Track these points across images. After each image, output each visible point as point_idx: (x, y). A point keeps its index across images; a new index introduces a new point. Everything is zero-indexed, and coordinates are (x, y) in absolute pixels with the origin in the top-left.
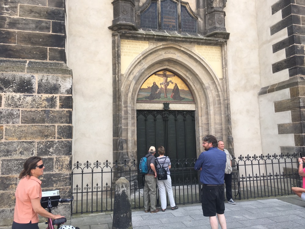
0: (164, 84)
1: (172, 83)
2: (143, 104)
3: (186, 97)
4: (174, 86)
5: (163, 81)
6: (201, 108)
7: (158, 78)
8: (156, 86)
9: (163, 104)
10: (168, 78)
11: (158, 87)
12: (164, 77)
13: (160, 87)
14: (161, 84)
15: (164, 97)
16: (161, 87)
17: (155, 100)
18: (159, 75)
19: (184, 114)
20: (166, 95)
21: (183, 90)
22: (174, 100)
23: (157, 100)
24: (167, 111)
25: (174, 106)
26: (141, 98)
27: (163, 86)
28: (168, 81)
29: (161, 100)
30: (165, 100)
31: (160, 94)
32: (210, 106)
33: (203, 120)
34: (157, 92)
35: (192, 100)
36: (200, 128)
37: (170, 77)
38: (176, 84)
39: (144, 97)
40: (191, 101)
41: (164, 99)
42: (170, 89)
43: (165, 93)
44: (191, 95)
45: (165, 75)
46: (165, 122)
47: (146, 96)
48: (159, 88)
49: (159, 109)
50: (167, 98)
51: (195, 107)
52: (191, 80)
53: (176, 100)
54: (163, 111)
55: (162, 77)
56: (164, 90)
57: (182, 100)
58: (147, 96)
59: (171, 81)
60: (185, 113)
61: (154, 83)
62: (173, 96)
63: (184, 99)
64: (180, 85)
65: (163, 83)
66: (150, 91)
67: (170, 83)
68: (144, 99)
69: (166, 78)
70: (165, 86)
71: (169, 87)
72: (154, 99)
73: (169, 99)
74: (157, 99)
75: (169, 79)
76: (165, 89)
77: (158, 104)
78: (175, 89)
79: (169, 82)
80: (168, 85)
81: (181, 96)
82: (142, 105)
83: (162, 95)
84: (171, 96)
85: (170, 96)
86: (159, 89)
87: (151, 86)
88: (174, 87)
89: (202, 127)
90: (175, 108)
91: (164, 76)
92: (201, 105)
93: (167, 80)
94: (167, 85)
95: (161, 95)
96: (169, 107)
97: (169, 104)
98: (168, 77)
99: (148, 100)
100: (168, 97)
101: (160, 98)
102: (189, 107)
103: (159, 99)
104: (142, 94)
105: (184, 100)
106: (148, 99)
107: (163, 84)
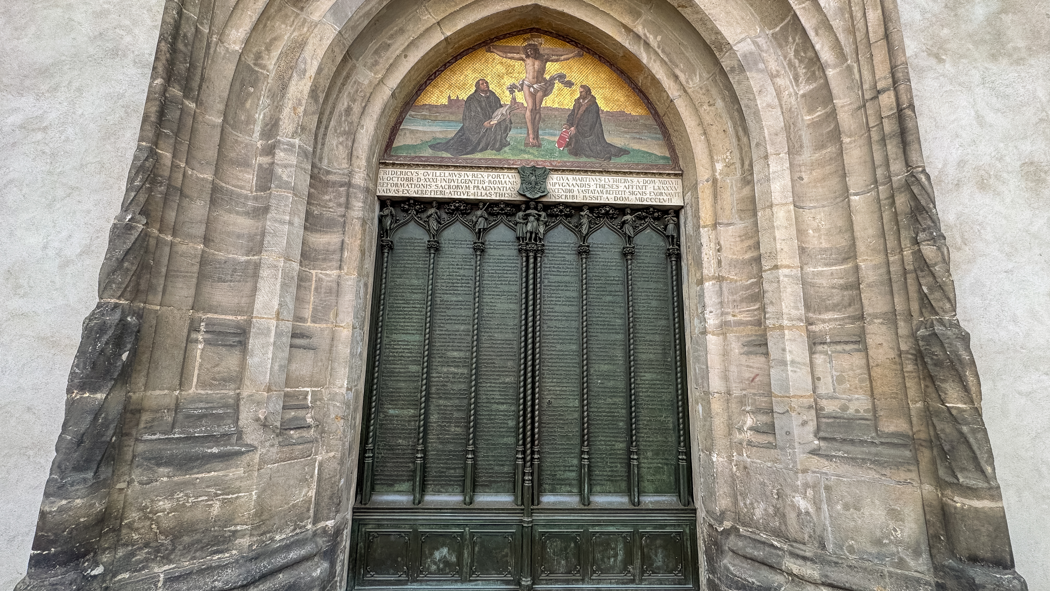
0: (529, 87)
1: (569, 84)
2: (421, 172)
3: (635, 146)
4: (577, 95)
5: (523, 76)
6: (715, 181)
7: (501, 63)
8: (488, 97)
9: (517, 175)
10: (548, 64)
11: (498, 100)
12: (529, 61)
13: (509, 103)
14: (512, 89)
15: (526, 145)
16: (514, 99)
17: (479, 155)
18: (506, 51)
19: (624, 223)
20: (537, 137)
21: (622, 113)
22: (572, 159)
23: (490, 154)
24: (536, 208)
25: (571, 182)
26: (414, 147)
27: (520, 97)
28: (547, 77)
29: (507, 154)
30: (526, 156)
31: (507, 130)
32: (766, 157)
33: (722, 243)
34: (494, 122)
35: (664, 158)
36: (708, 285)
37: (557, 61)
38: (586, 91)
39: (424, 143)
40: (662, 162)
41: (524, 152)
42: (557, 109)
43: (529, 125)
44: (660, 136)
45: (535, 53)
46: (528, 258)
47: (435, 139)
48: (501, 106)
49: (494, 197)
50: (539, 146)
51: (680, 190)
52: (659, 52)
53: (583, 159)
54: (519, 210)
55: (522, 59)
56: (528, 114)
57: (614, 160)
58: (441, 136)
59: (561, 77)
60: (628, 217)
61: (481, 86)
62: (570, 138)
63: (623, 152)
64: (607, 92)
65: (522, 85)
66: (461, 116)
67: (557, 85)
68: (428, 152)
69: (537, 63)
70: (533, 95)
71: (549, 102)
72: (472, 152)
73: (551, 152)
74: (489, 151)
75: (552, 69)
76: (532, 111)
77: (494, 174)
78: (583, 109)
79: (553, 79)
80: (546, 92)
81: (609, 139)
82: (415, 178)
83: (515, 135)
84: (561, 138)
85: (557, 139)
86: (503, 110)
87: (464, 96)
88: (577, 101)
89: (720, 279)
90: (576, 193)
91: (528, 56)
92: (714, 170)
93: (542, 70)
94: (540, 94)
95: (512, 133)
96: (549, 187)
97: (545, 173)
98: (548, 60)
99: (445, 155)
100: (544, 143)
101: (506, 149)
102: (650, 188)
103: (499, 150)
104: (420, 128)
105: (624, 159)
106: (446, 150)
107: (525, 88)
